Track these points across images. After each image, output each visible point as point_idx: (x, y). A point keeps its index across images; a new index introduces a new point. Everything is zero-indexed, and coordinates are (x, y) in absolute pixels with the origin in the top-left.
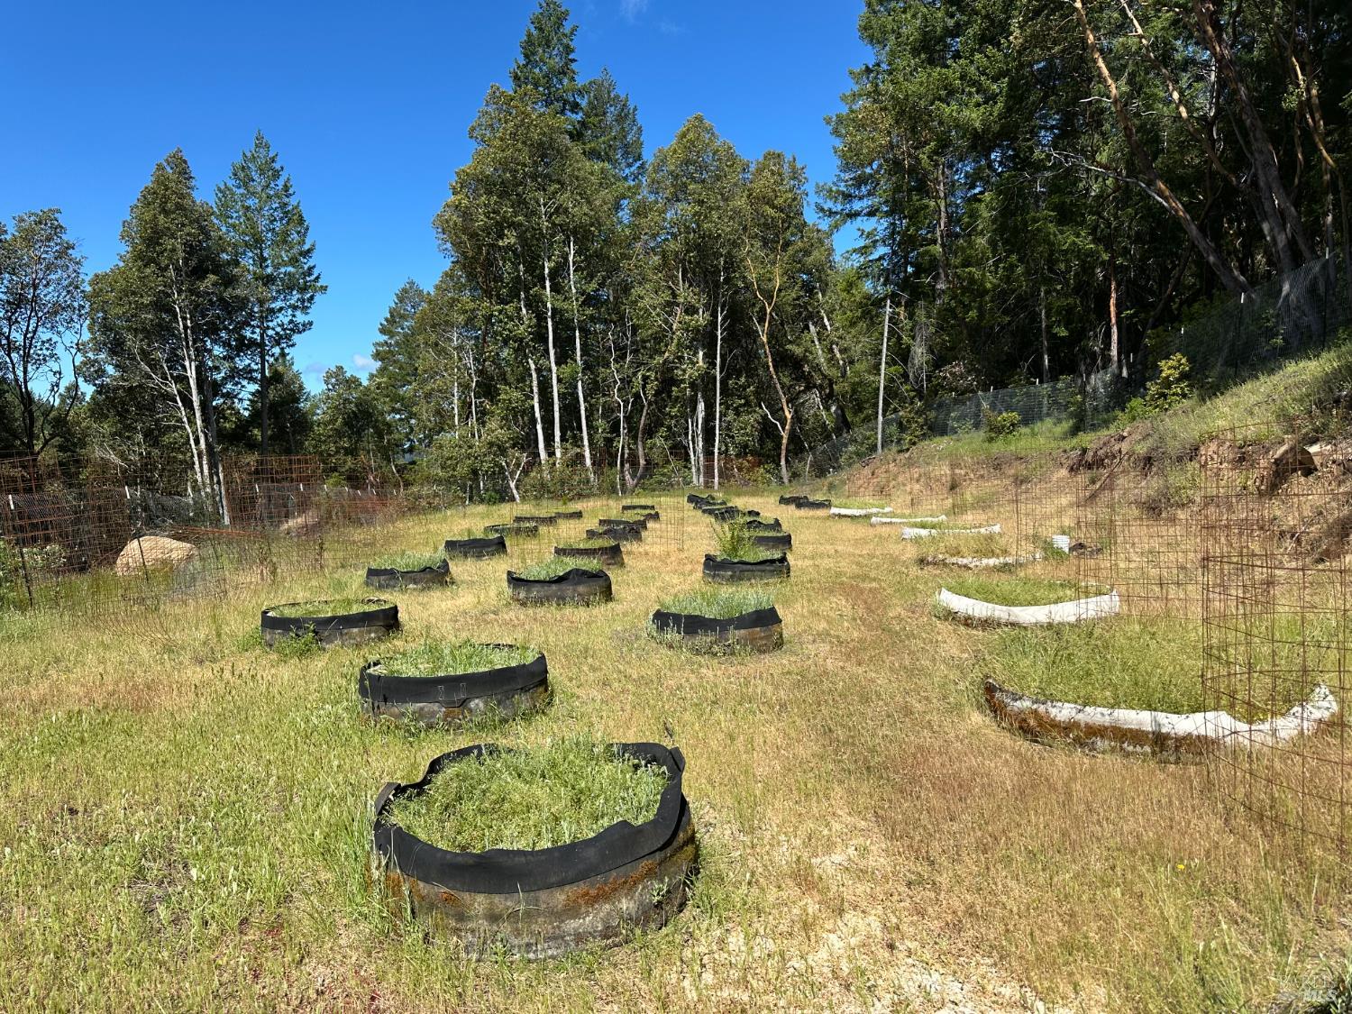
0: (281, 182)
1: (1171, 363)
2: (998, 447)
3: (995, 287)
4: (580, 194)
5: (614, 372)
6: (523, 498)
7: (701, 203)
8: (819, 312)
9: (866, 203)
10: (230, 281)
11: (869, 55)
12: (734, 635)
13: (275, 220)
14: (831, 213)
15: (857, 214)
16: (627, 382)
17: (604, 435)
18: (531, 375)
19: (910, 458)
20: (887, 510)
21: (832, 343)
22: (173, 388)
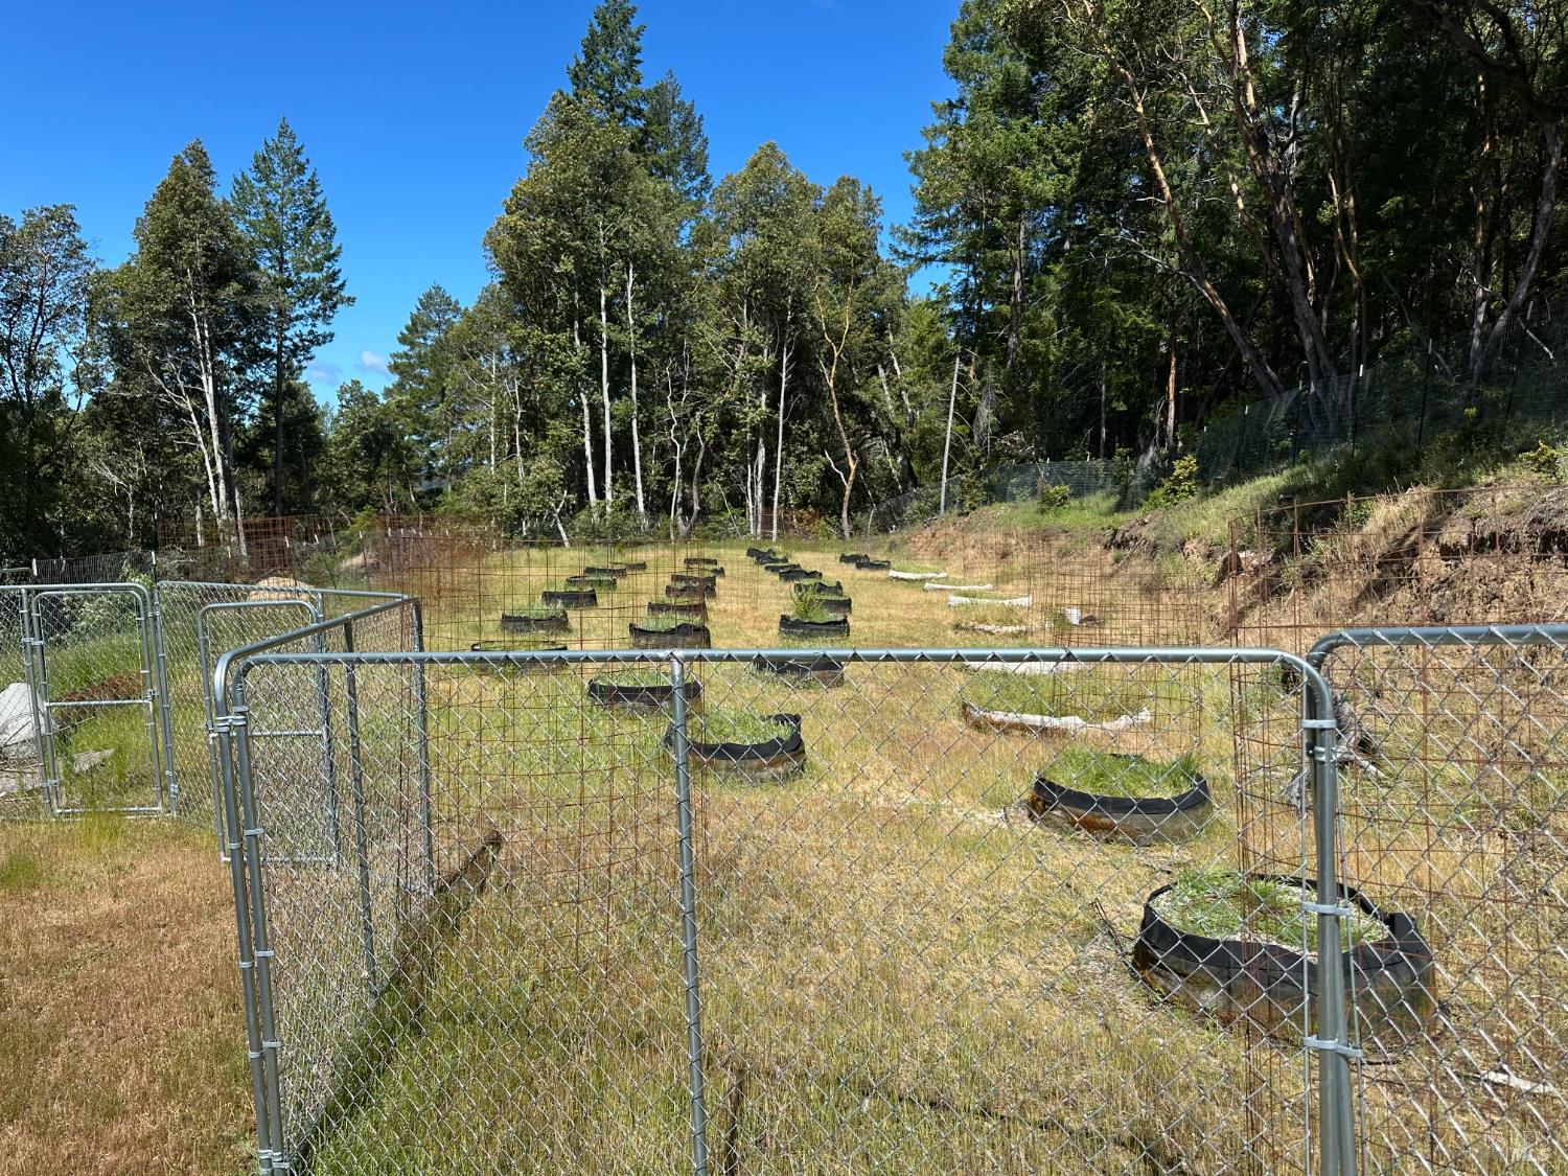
0: (306, 178)
1: (1183, 463)
2: (1049, 520)
3: (1058, 359)
4: (641, 218)
5: (671, 410)
6: (571, 543)
7: (770, 238)
8: (889, 355)
9: (942, 247)
10: (250, 288)
11: (953, 90)
12: (811, 675)
13: (297, 218)
14: (906, 256)
15: (932, 259)
16: (685, 421)
17: (658, 478)
18: (583, 411)
19: (969, 522)
20: (942, 575)
21: (901, 389)
22: (188, 404)
